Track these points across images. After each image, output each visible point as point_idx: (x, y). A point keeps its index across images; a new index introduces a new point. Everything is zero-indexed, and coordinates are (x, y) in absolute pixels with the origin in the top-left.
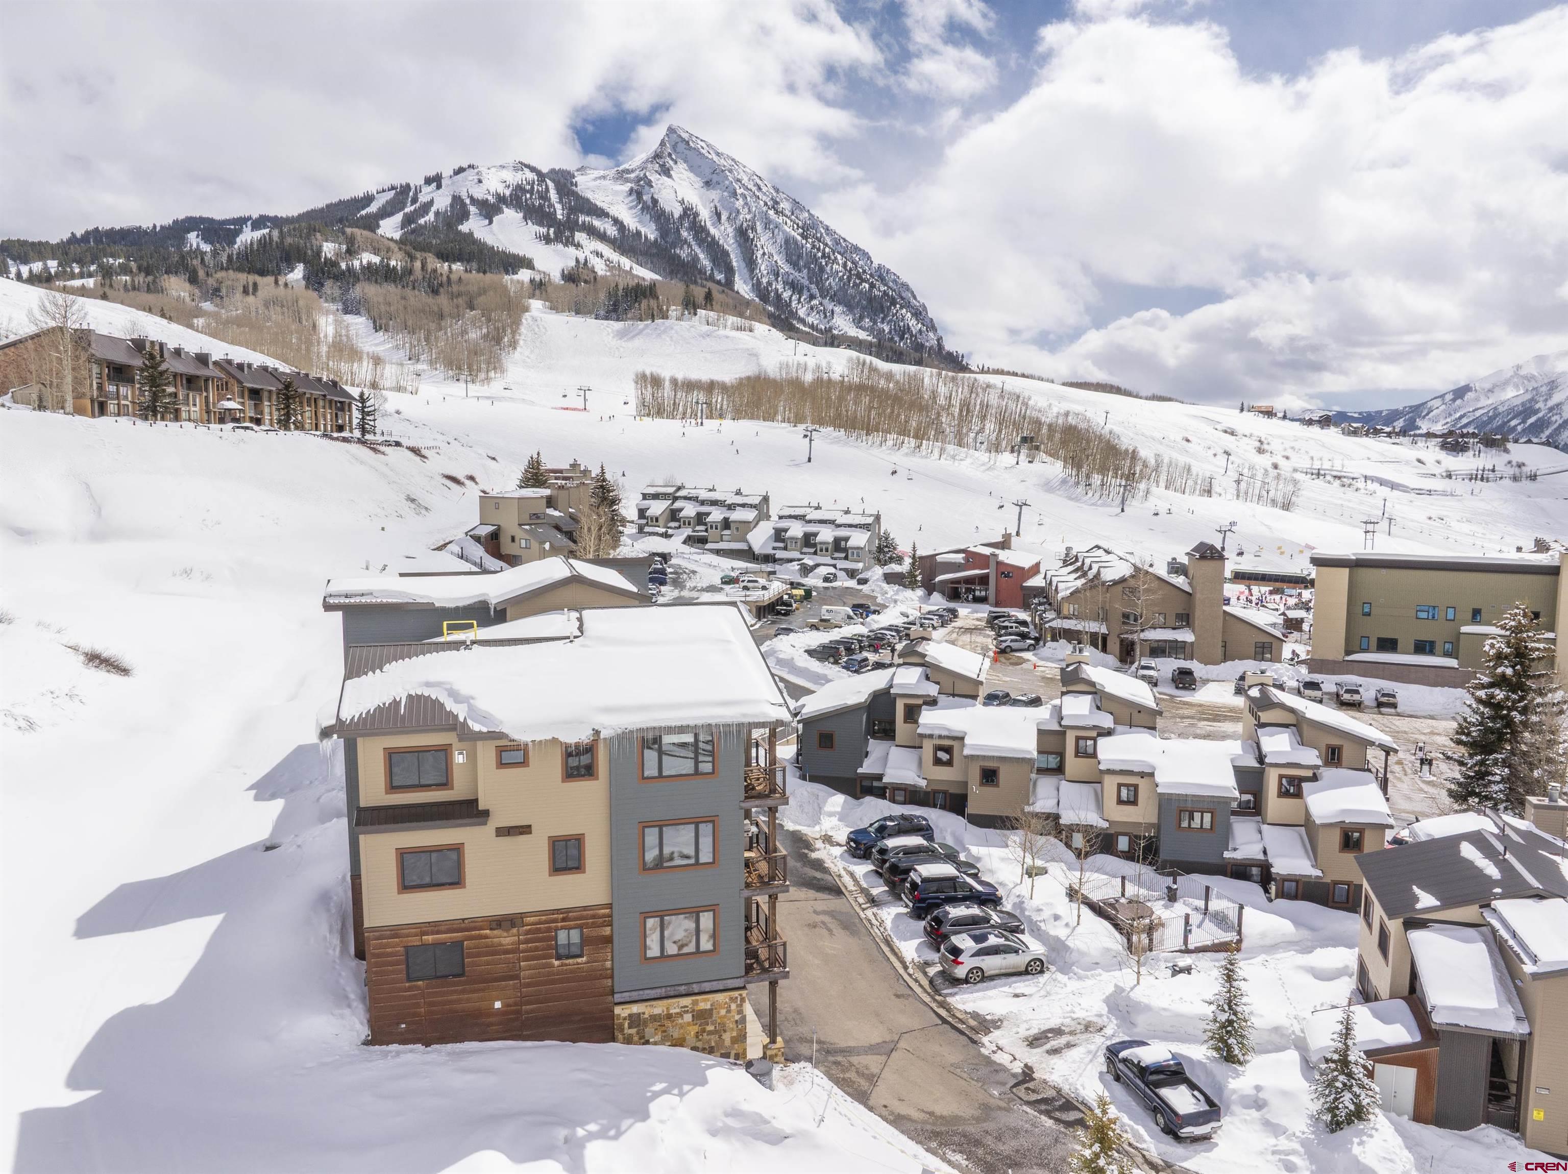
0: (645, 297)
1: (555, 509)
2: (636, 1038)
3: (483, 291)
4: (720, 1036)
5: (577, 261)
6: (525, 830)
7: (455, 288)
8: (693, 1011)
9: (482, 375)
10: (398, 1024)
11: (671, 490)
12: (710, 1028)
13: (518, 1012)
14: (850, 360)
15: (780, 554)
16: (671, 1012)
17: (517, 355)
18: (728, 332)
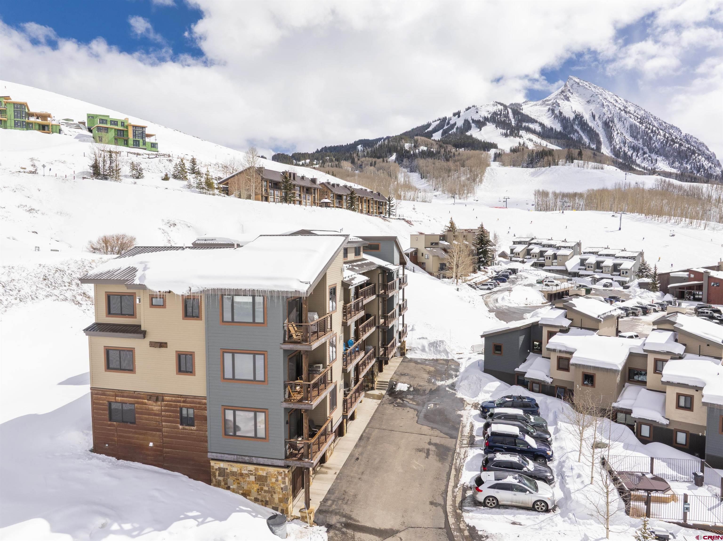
0: (546, 156)
1: (446, 241)
2: (223, 483)
3: (468, 158)
4: (272, 495)
5: (520, 144)
6: (162, 345)
7: (456, 158)
8: (255, 475)
9: (465, 196)
10: (105, 444)
11: (528, 240)
12: (266, 488)
13: (161, 451)
14: (657, 180)
15: (581, 272)
16: (243, 472)
17: (482, 186)
18: (589, 170)
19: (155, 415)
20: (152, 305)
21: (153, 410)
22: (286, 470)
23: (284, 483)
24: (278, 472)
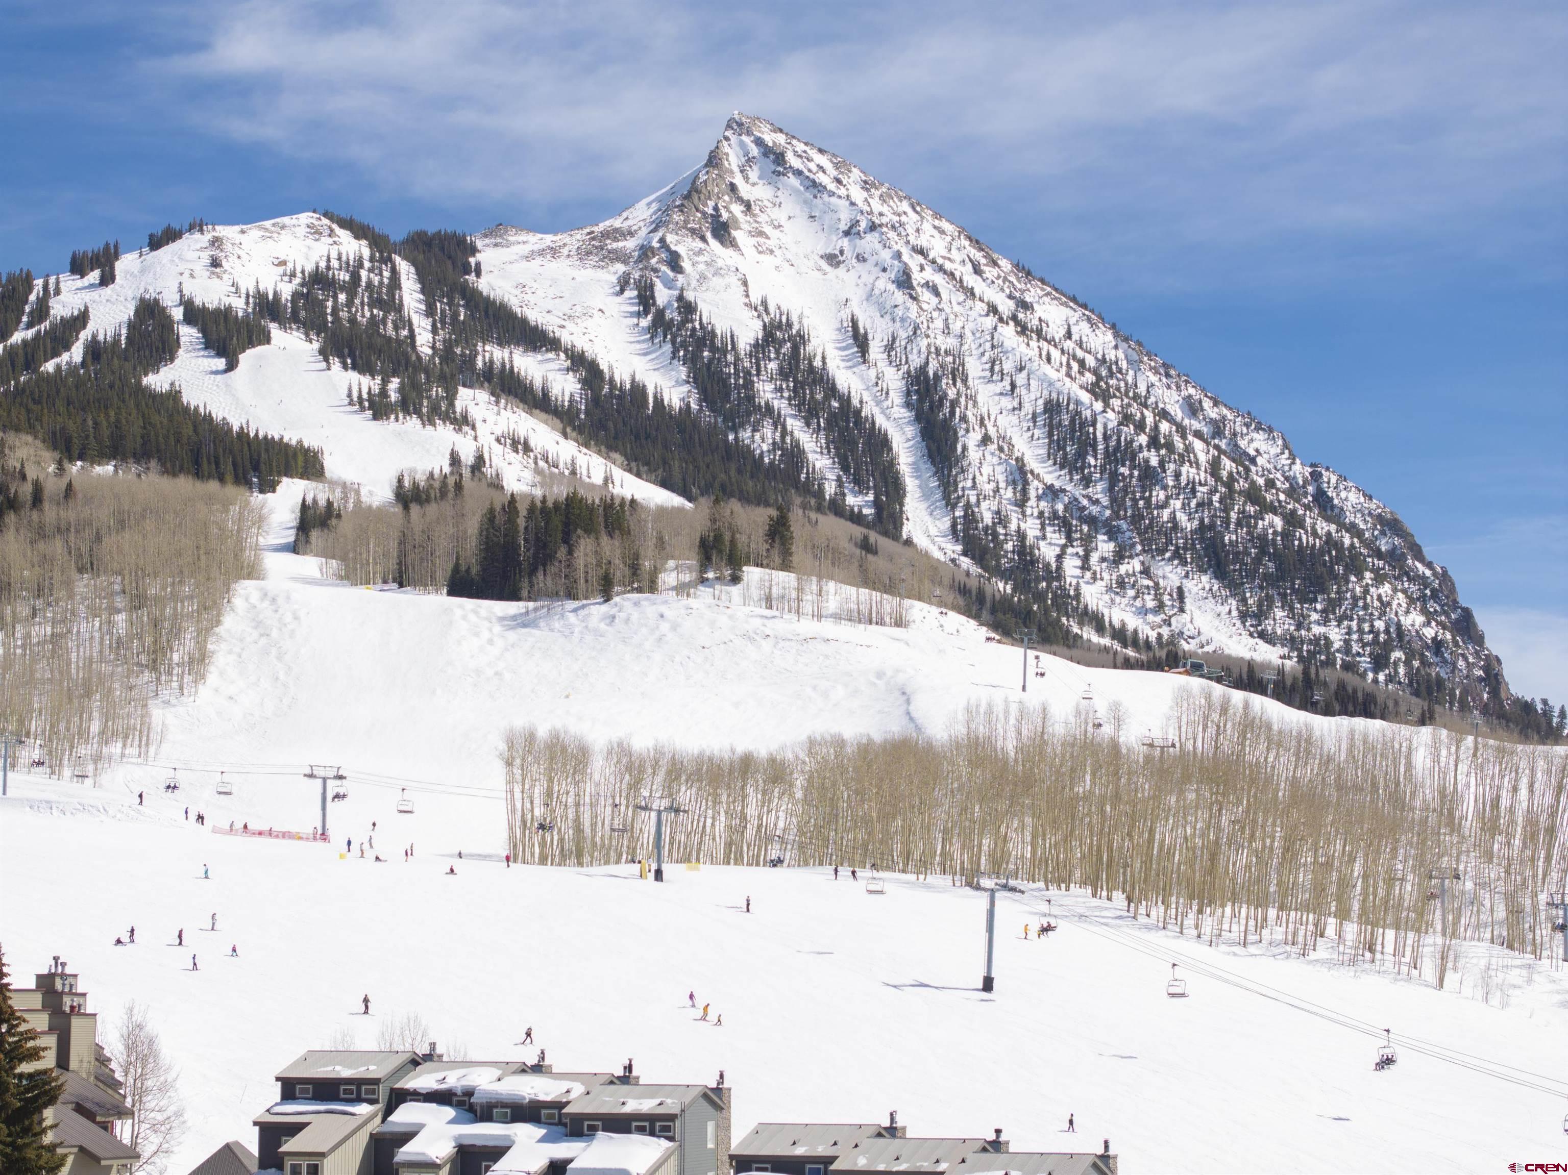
9: (84, 753)
11: (382, 1068)
17: (203, 695)
18: (827, 628)
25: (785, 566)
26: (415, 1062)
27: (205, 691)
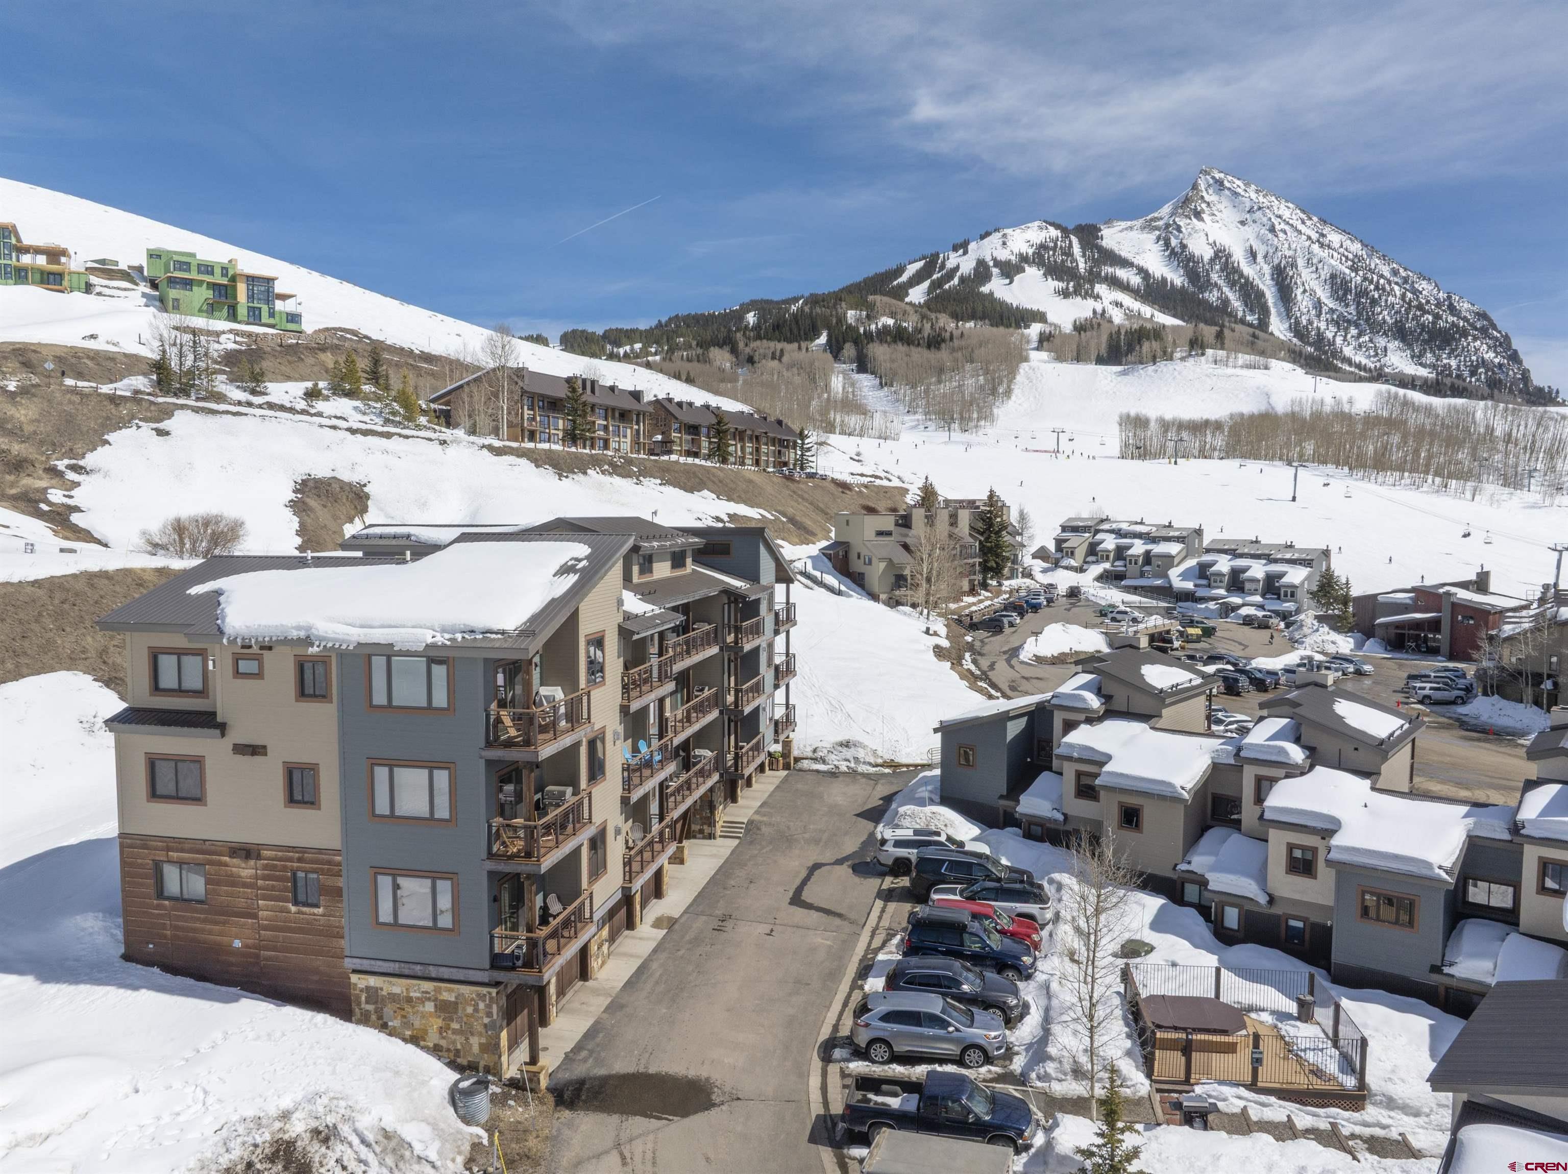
0: (1148, 339)
2: (374, 1017)
3: (983, 344)
7: (956, 343)
8: (436, 1000)
9: (972, 425)
10: (148, 943)
11: (1092, 523)
13: (257, 956)
15: (1201, 593)
16: (412, 994)
17: (1011, 404)
18: (1238, 371)
19: (245, 885)
20: (237, 674)
21: (240, 877)
22: (494, 991)
23: (489, 1014)
24: (478, 995)
25: (1222, 348)
26: (1102, 521)
27: (1011, 402)
